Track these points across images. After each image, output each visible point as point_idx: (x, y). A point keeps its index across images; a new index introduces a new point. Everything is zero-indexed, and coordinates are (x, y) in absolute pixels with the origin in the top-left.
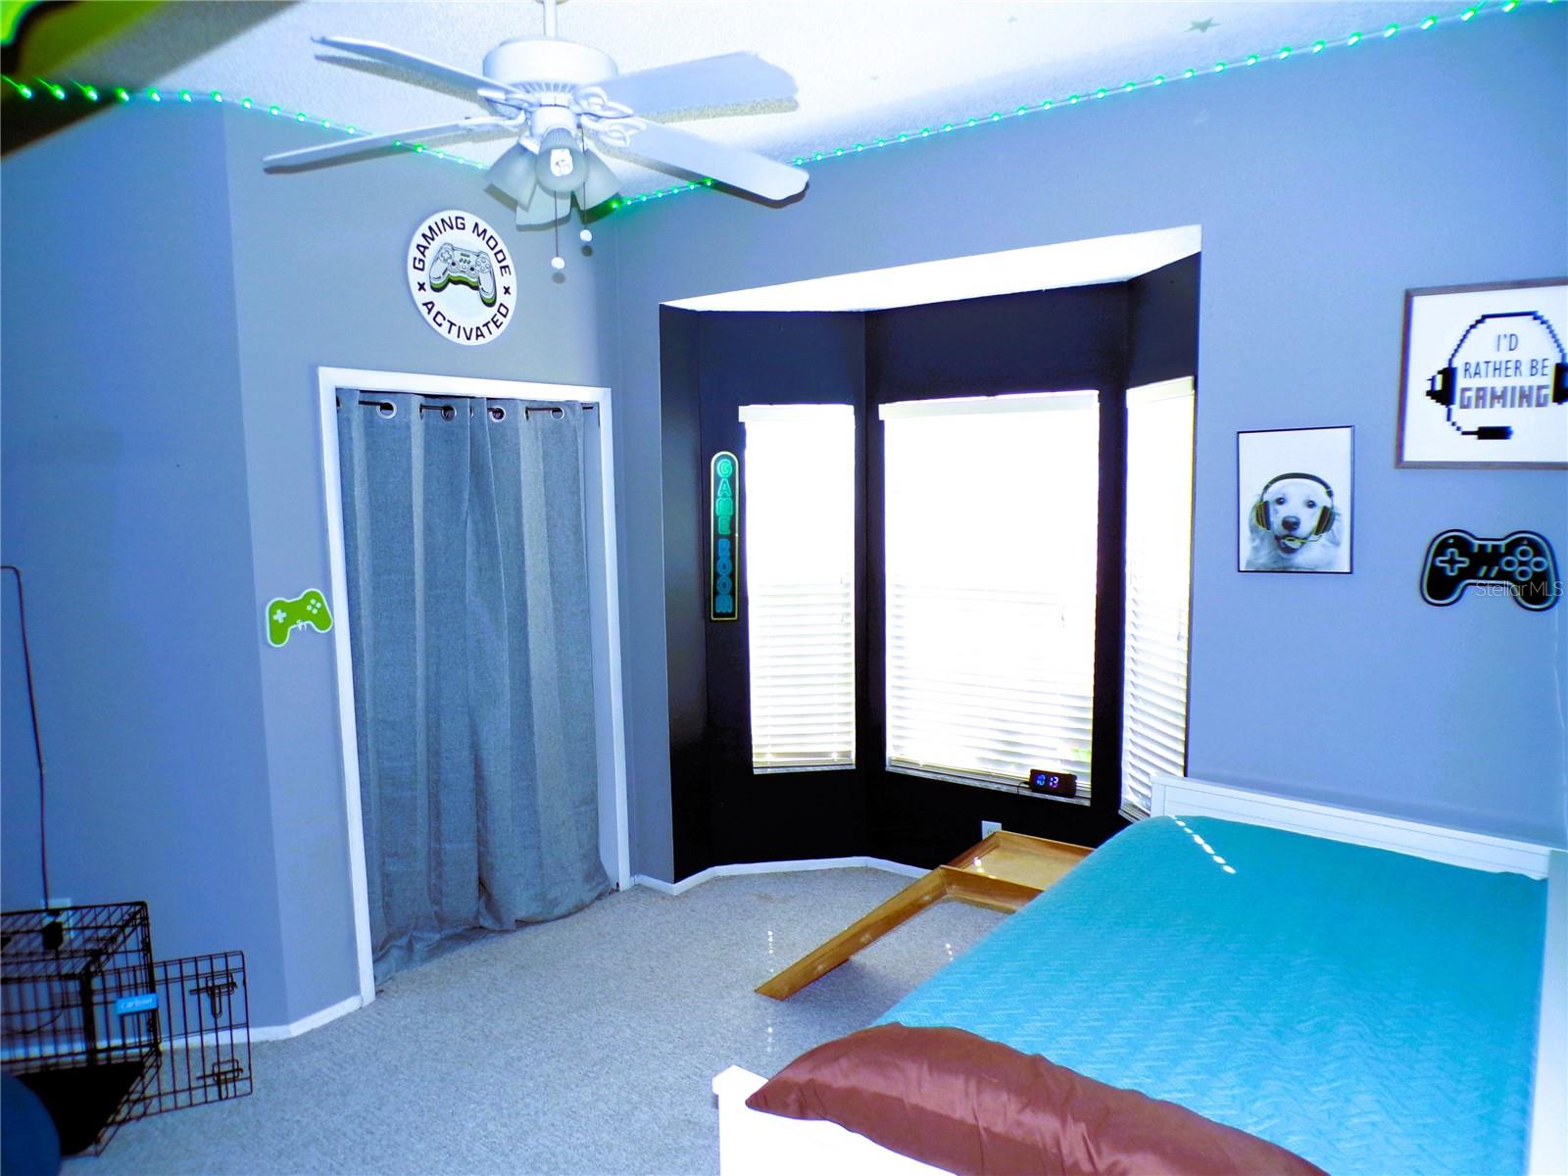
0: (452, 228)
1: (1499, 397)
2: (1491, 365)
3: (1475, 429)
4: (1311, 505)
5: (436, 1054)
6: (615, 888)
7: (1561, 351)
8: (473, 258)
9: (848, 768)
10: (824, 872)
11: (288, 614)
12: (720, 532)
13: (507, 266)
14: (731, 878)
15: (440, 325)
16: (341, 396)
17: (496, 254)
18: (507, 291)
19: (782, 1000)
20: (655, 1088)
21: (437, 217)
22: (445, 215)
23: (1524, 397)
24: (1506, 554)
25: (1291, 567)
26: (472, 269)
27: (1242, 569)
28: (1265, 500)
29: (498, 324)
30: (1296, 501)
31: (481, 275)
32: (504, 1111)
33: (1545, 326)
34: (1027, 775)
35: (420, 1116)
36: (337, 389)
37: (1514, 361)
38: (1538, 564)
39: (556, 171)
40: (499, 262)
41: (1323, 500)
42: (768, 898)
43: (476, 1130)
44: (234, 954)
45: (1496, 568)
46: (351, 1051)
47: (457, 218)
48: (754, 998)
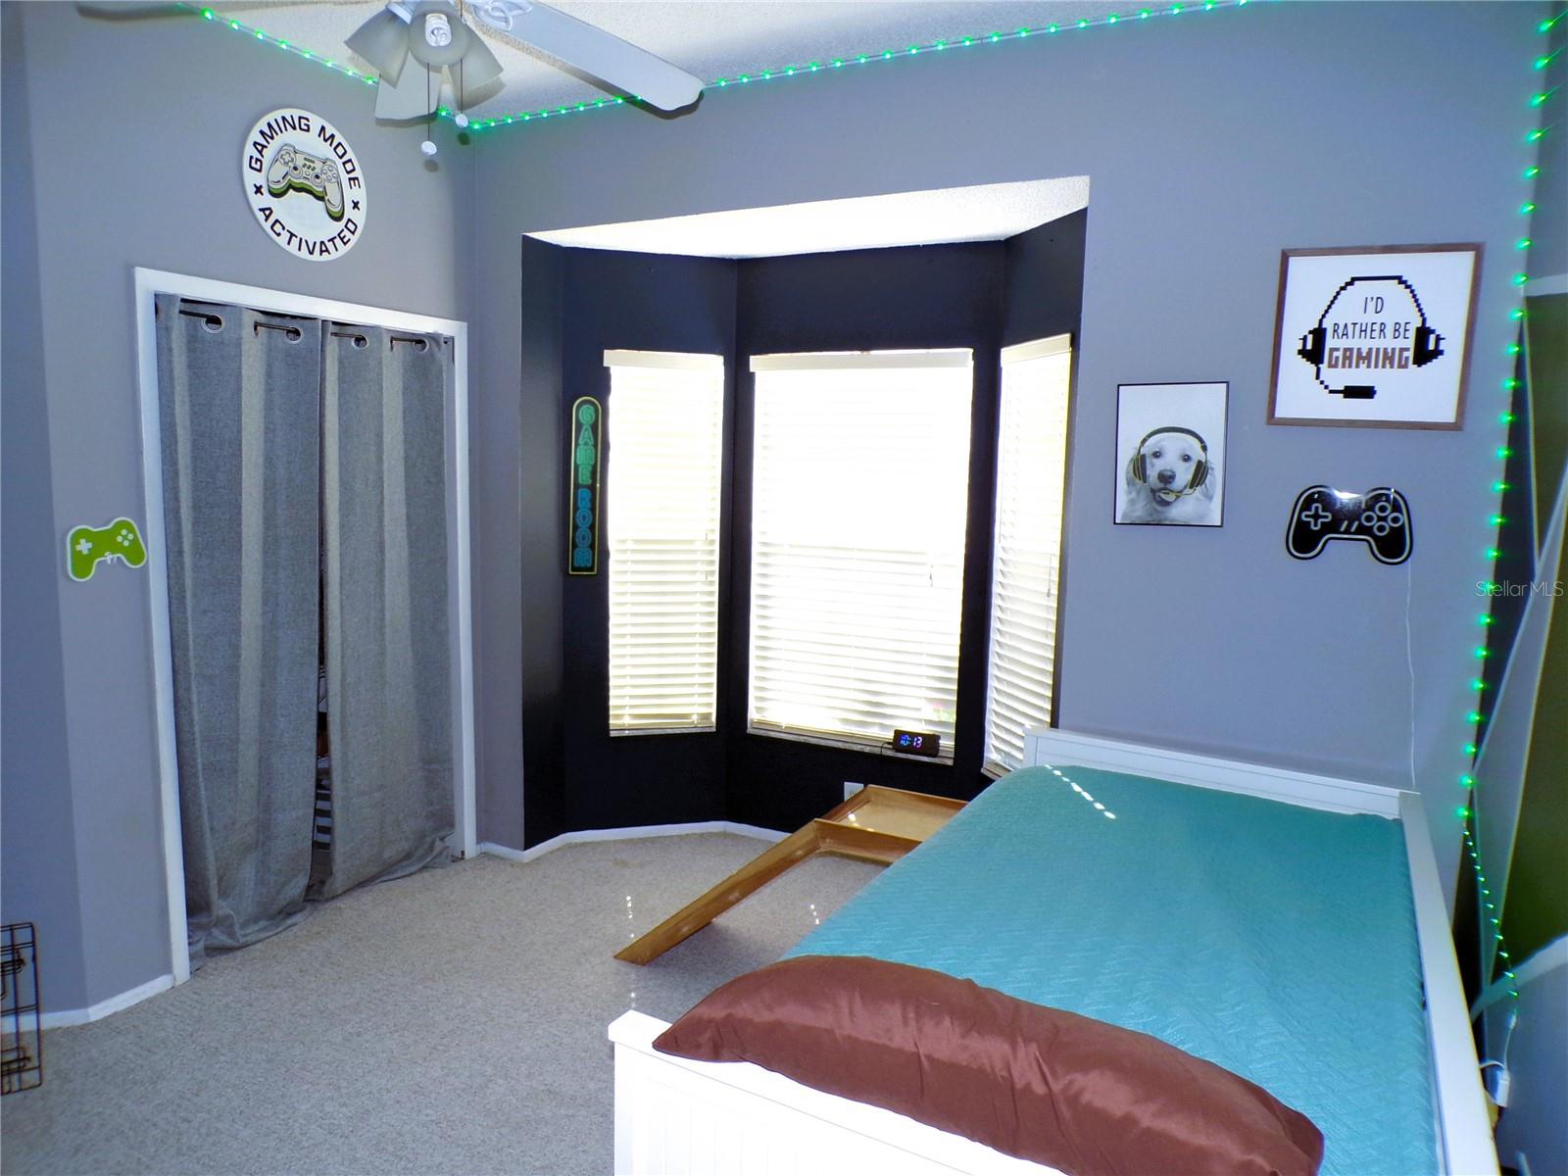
0: (294, 128)
1: (1365, 358)
2: (1358, 326)
3: (1342, 388)
4: (1187, 458)
5: (262, 1033)
6: (460, 856)
7: (1422, 315)
8: (318, 165)
9: (708, 730)
10: (681, 838)
11: (93, 545)
12: (581, 482)
13: (357, 179)
14: (584, 844)
15: (279, 235)
16: (161, 303)
17: (344, 163)
18: (356, 205)
19: (644, 965)
20: (511, 1059)
21: (278, 114)
22: (287, 113)
23: (1388, 358)
24: (1365, 511)
25: (1165, 519)
26: (317, 177)
27: (1117, 522)
28: (1142, 452)
29: (345, 240)
30: (1173, 454)
31: (326, 184)
32: (343, 1090)
33: (1409, 290)
34: (890, 735)
35: (244, 1099)
36: (155, 295)
37: (1379, 324)
38: (1396, 520)
39: (431, 40)
40: (348, 173)
41: (1198, 454)
42: (624, 864)
43: (310, 1111)
44: (22, 926)
45: (1356, 523)
46: (163, 1034)
47: (300, 118)
48: (615, 964)
